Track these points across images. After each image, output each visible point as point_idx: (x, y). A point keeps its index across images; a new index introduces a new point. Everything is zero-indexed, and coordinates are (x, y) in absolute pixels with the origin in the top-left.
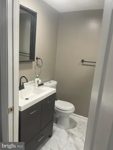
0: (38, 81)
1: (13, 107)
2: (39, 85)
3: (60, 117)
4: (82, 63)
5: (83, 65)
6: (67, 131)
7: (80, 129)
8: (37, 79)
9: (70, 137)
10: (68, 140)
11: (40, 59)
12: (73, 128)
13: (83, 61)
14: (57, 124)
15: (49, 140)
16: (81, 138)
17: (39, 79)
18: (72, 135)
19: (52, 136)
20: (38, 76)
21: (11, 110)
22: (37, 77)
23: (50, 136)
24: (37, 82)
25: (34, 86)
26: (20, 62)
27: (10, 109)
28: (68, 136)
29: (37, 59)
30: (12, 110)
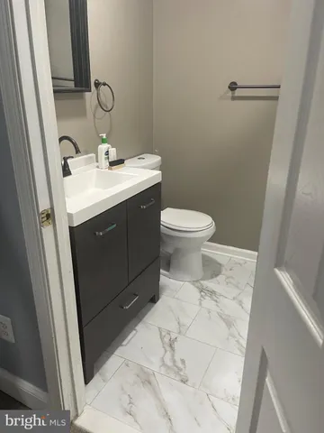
0: (107, 153)
1: (52, 208)
2: (112, 164)
3: (177, 250)
4: (230, 93)
5: (234, 98)
6: (198, 284)
7: (232, 277)
8: (103, 147)
9: (207, 298)
10: (200, 304)
11: (105, 84)
12: (212, 278)
13: (233, 86)
14: (168, 271)
15: (153, 309)
16: (234, 299)
17: (109, 146)
18: (212, 293)
19: (158, 299)
20: (104, 136)
21: (48, 216)
22: (103, 141)
23: (154, 300)
24: (104, 156)
25: (98, 167)
26: (55, 92)
27: (44, 215)
28: (202, 296)
29: (97, 85)
30: (50, 216)
